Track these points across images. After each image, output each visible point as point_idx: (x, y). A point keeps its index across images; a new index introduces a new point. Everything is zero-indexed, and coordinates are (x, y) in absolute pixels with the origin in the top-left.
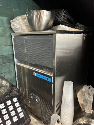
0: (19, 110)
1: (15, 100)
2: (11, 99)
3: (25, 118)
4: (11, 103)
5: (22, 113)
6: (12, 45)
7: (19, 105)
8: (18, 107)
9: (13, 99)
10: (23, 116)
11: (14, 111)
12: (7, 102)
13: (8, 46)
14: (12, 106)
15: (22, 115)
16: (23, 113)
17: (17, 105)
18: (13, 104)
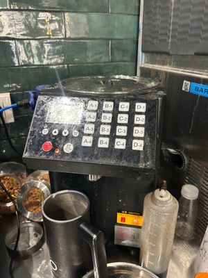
0: (139, 132)
1: (141, 107)
2: (133, 101)
3: (142, 156)
4: (127, 110)
5: (142, 142)
6: (139, 15)
7: (143, 123)
8: (138, 125)
9: (137, 104)
10: (141, 149)
11: (125, 128)
12: (121, 104)
13: (128, 15)
14: (127, 116)
15: (138, 145)
16: (145, 144)
17: (140, 119)
18: (132, 113)
